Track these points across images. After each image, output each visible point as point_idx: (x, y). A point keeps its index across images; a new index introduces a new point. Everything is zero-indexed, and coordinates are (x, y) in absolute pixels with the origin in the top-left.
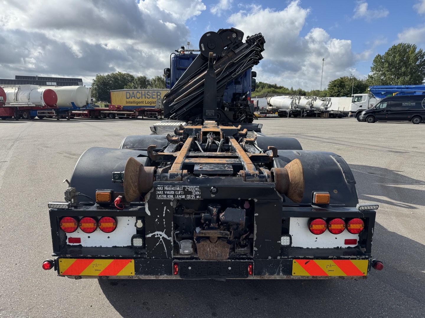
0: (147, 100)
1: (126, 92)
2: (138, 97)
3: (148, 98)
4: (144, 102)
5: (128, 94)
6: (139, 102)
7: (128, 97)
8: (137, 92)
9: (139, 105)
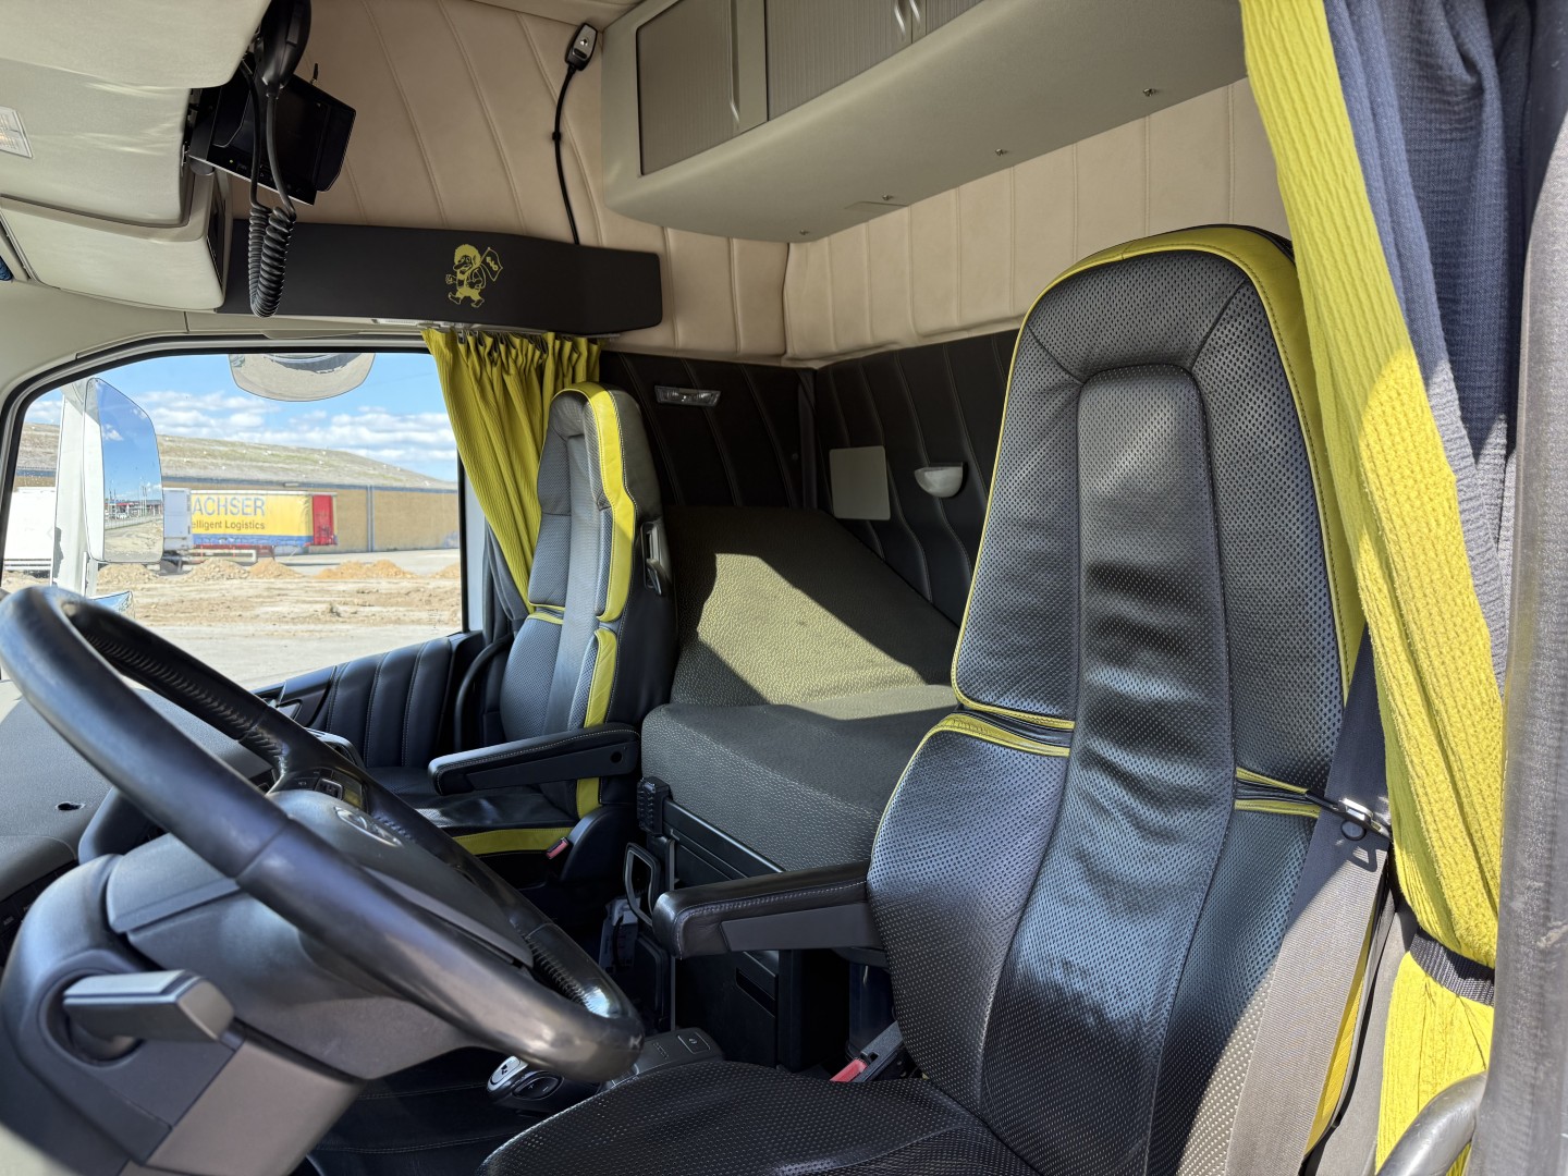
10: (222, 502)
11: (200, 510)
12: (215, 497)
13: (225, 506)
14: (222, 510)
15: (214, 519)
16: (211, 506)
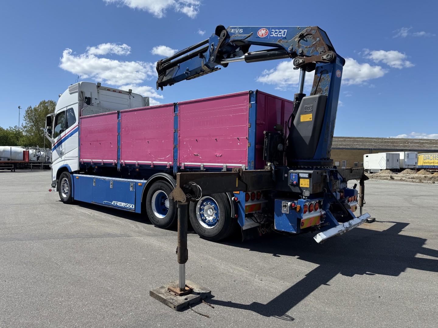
1: (424, 155)
5: (425, 157)
7: (425, 159)
8: (431, 155)
10: (434, 156)
11: (429, 159)
12: (433, 155)
13: (435, 157)
14: (434, 158)
15: (432, 161)
16: (431, 158)
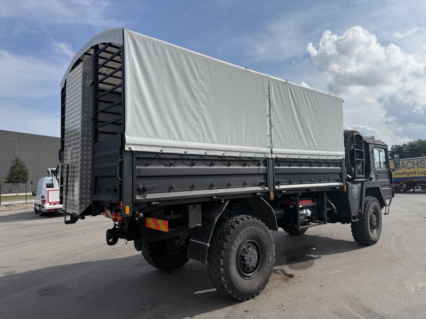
0: (420, 170)
2: (410, 167)
3: (421, 167)
4: (417, 173)
6: (411, 173)
9: (410, 176)
